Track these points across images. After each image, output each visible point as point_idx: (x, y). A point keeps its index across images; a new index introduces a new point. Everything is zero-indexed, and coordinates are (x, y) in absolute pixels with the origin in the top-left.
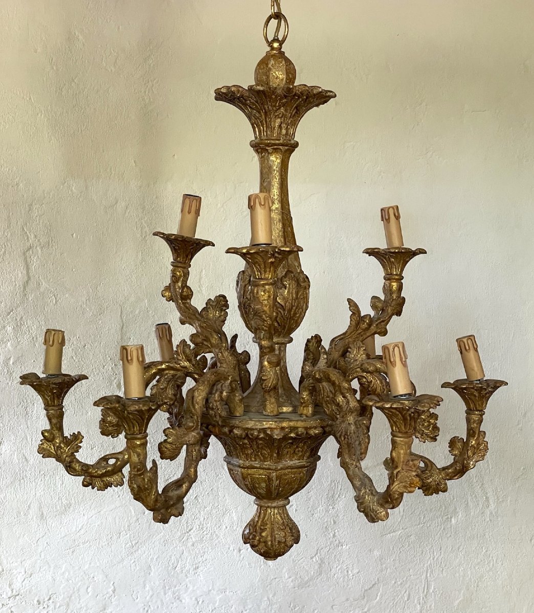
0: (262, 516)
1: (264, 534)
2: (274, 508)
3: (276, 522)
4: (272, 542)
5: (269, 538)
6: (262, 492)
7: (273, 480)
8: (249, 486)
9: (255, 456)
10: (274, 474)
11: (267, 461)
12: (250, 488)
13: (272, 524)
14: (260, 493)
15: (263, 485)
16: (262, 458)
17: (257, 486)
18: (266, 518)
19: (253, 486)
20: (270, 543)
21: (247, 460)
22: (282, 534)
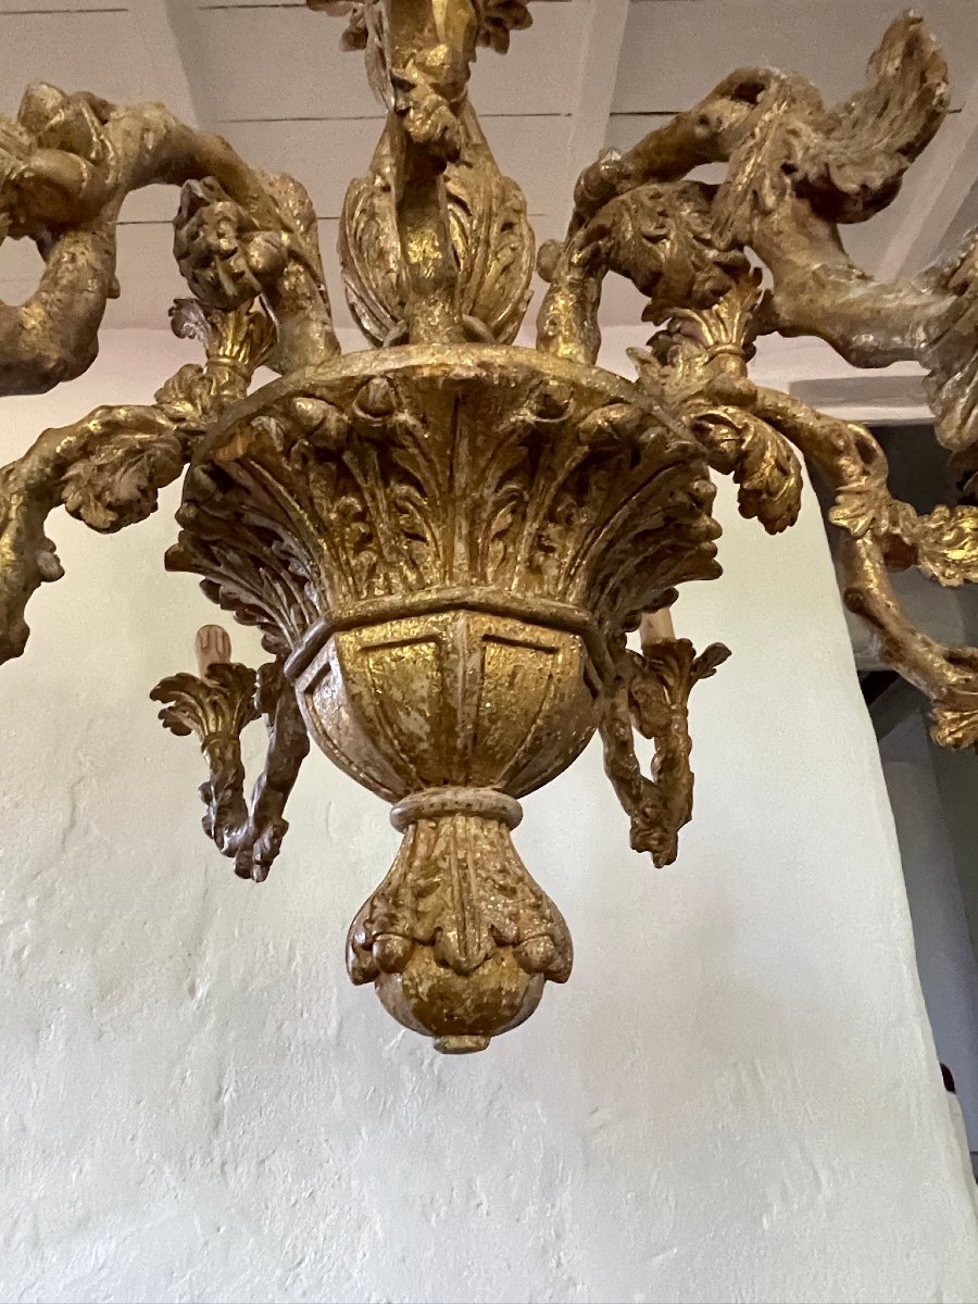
0: (422, 849)
1: (426, 904)
2: (468, 811)
3: (476, 862)
4: (462, 930)
5: (450, 916)
6: (415, 723)
7: (455, 650)
8: (366, 699)
9: (386, 578)
10: (461, 622)
11: (432, 584)
12: (370, 711)
13: (460, 867)
14: (408, 743)
15: (422, 686)
16: (412, 577)
17: (397, 694)
18: (437, 852)
19: (381, 704)
20: (452, 935)
21: (358, 593)
22: (504, 905)
